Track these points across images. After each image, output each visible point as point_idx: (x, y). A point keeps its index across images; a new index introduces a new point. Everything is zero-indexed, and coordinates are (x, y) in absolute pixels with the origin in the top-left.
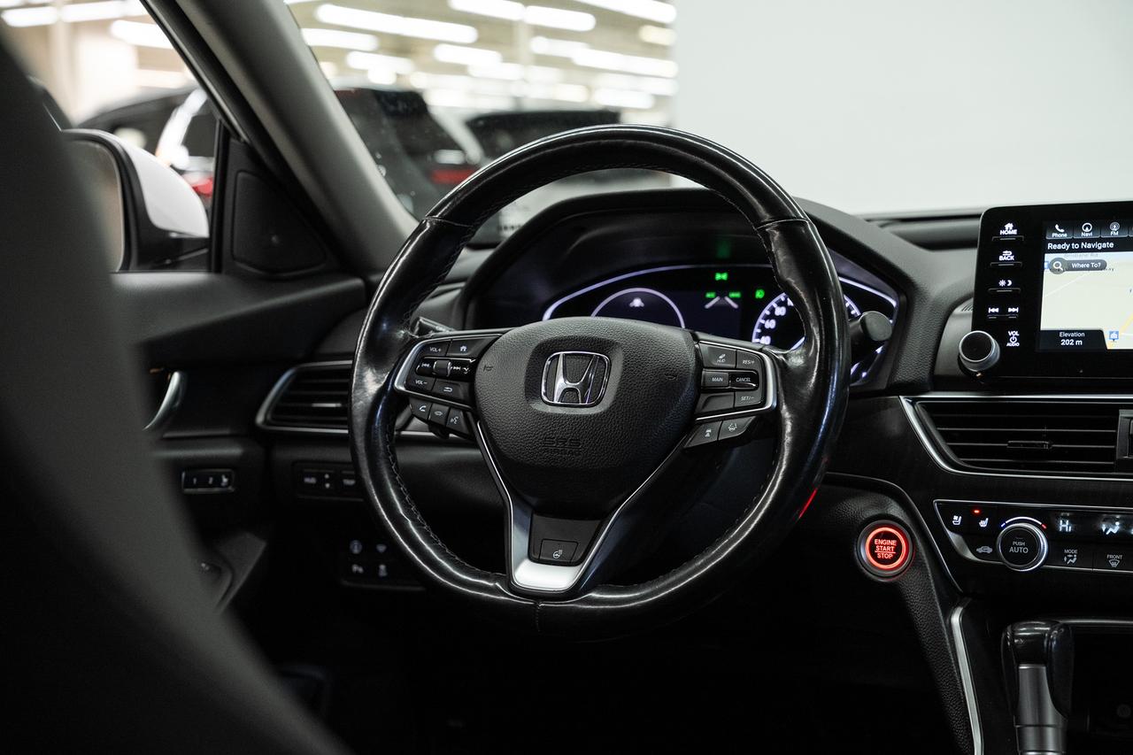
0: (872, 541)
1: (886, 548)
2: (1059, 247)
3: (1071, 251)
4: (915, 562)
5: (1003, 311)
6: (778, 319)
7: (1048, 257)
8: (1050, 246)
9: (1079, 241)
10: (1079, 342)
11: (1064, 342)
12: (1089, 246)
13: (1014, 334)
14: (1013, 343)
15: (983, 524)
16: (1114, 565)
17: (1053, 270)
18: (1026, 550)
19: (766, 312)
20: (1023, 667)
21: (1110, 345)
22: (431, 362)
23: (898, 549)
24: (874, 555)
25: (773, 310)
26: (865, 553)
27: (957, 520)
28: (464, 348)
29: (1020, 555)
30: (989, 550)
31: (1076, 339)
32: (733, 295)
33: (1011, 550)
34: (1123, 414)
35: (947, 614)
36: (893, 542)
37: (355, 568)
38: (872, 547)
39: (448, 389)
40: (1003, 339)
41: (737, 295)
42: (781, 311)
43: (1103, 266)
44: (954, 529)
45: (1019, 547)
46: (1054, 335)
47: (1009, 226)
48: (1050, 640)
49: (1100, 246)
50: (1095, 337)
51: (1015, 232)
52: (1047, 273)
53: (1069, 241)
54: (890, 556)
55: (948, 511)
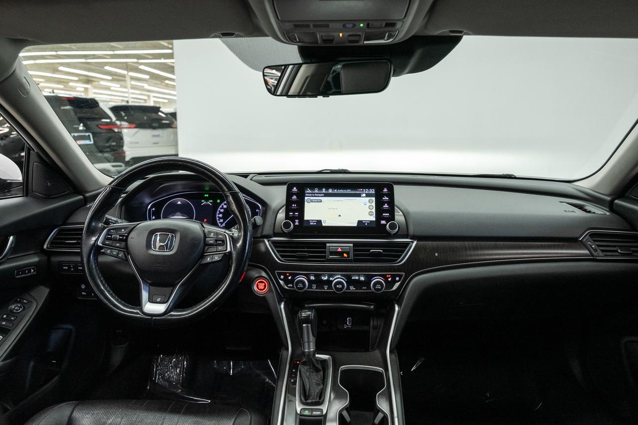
0: (257, 284)
1: (261, 286)
2: (309, 195)
3: (312, 196)
4: (270, 290)
5: (294, 214)
6: (224, 209)
7: (306, 198)
8: (306, 195)
9: (314, 193)
10: (315, 224)
11: (311, 224)
12: (317, 195)
13: (297, 221)
14: (297, 224)
15: (290, 278)
16: (326, 289)
17: (307, 202)
18: (302, 286)
19: (221, 207)
20: (304, 325)
21: (324, 225)
22: (111, 235)
23: (265, 286)
24: (258, 288)
25: (223, 206)
26: (255, 288)
27: (282, 277)
28: (123, 230)
29: (301, 287)
30: (292, 285)
31: (314, 222)
32: (210, 201)
33: (298, 286)
34: (328, 245)
35: (280, 304)
36: (264, 284)
37: (83, 293)
38: (257, 286)
39: (118, 245)
40: (294, 223)
41: (212, 201)
42: (225, 207)
43: (321, 201)
44: (281, 280)
45: (300, 285)
46: (308, 221)
47: (295, 188)
48: (312, 317)
49: (320, 195)
50: (319, 222)
51: (296, 190)
52: (306, 203)
53: (312, 193)
54: (263, 288)
55: (280, 274)
